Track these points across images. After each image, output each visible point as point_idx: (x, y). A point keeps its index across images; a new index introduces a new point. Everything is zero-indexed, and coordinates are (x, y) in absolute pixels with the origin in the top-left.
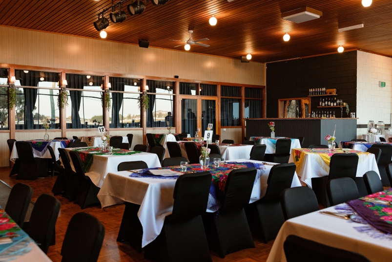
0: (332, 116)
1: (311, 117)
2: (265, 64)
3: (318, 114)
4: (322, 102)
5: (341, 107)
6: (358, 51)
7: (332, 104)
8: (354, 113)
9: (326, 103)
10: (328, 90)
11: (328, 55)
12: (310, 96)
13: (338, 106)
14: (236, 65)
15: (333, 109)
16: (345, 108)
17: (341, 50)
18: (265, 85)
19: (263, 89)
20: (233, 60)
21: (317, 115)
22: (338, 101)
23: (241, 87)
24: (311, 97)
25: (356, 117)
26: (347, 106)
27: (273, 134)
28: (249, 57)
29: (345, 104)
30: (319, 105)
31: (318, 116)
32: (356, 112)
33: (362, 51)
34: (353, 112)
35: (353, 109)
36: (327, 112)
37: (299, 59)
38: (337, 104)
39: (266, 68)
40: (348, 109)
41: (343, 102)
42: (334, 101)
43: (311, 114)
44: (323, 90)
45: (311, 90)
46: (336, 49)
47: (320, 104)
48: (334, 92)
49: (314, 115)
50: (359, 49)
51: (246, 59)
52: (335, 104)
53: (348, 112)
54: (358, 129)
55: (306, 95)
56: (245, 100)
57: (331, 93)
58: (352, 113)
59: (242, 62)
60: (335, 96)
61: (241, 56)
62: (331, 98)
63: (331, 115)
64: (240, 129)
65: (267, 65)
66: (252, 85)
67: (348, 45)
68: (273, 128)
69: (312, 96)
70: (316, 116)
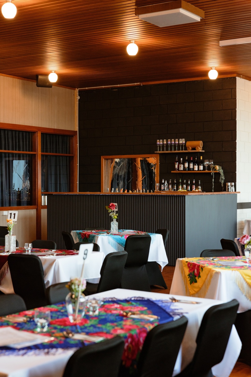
0: (197, 188)
1: (160, 189)
2: (77, 90)
3: (173, 184)
4: (180, 163)
5: (212, 172)
6: (237, 78)
7: (196, 168)
8: (233, 184)
9: (186, 165)
10: (189, 143)
11: (188, 82)
12: (158, 152)
13: (207, 171)
14: (25, 90)
15: (198, 175)
16: (218, 175)
17: (213, 75)
18: (77, 129)
19: (72, 136)
20: (21, 81)
21: (170, 186)
22: (206, 163)
23: (34, 133)
24: (161, 154)
25: (235, 191)
26: (221, 171)
27: (114, 225)
28: (53, 78)
29: (217, 167)
30: (174, 169)
31: (173, 187)
32: (235, 182)
33: (243, 78)
34: (231, 182)
35: (231, 176)
36: (187, 182)
37: (139, 86)
38: (204, 167)
39: (79, 98)
40: (223, 177)
41: (215, 164)
42: (199, 163)
43: (161, 183)
44: (181, 142)
45: (160, 142)
46: (205, 73)
47: (176, 166)
48: (199, 146)
49: (165, 186)
50: (239, 75)
51: (47, 81)
52: (201, 168)
53: (223, 182)
54: (239, 211)
55: (152, 150)
56: (42, 156)
57: (194, 149)
58: (229, 184)
59: (38, 85)
60: (201, 154)
61: (37, 76)
62: (194, 158)
63: (194, 187)
64: (32, 212)
65: (80, 93)
66: (54, 130)
67: (225, 68)
68: (114, 216)
69: (161, 152)
70: (168, 187)
